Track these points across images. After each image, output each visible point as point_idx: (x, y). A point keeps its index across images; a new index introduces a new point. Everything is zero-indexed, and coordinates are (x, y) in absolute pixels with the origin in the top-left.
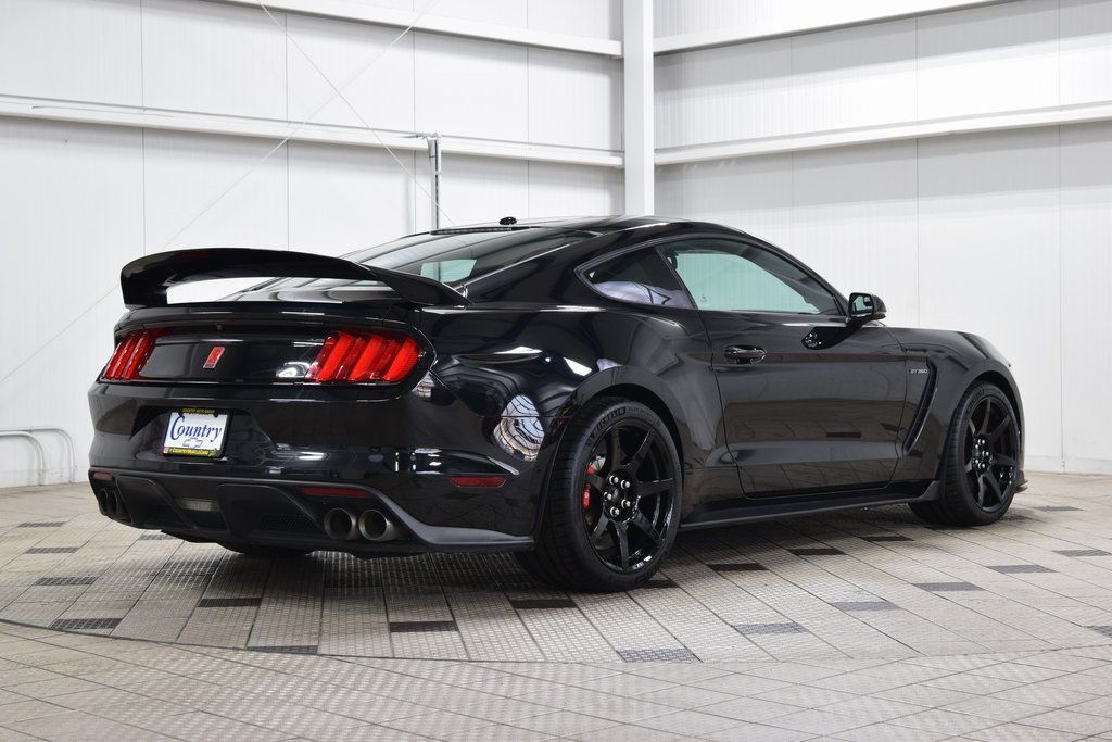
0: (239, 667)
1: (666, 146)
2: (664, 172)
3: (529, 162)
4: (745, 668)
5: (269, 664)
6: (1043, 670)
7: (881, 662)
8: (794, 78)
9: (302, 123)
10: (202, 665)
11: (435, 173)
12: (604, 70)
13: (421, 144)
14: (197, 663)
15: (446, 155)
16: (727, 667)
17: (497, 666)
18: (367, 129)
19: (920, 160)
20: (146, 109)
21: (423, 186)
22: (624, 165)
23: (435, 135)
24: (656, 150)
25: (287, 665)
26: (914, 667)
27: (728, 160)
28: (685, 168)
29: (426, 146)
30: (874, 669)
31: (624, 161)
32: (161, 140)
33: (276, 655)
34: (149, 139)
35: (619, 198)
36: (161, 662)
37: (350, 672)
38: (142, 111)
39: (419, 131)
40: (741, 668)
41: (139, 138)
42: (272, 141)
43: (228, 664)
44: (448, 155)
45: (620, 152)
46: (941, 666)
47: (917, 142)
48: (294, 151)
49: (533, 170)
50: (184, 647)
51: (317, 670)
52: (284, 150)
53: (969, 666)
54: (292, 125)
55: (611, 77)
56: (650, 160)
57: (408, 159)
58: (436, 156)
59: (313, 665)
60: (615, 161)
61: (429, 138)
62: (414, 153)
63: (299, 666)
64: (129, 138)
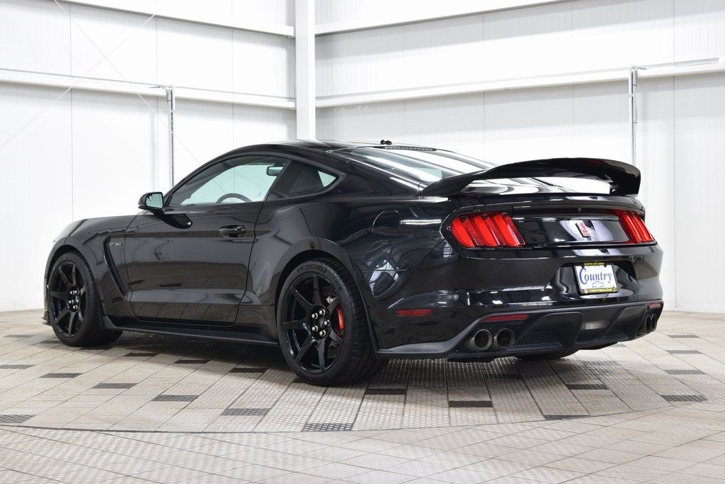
0: (37, 440)
1: (323, 95)
2: (322, 112)
3: (233, 105)
5: (56, 438)
6: (561, 432)
7: (460, 429)
8: (406, 52)
9: (81, 77)
10: (11, 439)
11: (171, 111)
12: (282, 45)
13: (162, 92)
14: (8, 437)
15: (178, 100)
16: (362, 434)
17: (211, 436)
18: (126, 82)
19: (486, 106)
21: (163, 119)
22: (296, 107)
23: (171, 87)
24: (317, 98)
25: (69, 438)
27: (363, 105)
28: (335, 109)
29: (164, 94)
31: (296, 105)
33: (62, 432)
35: (293, 129)
37: (112, 441)
39: (160, 84)
42: (61, 89)
43: (29, 438)
44: (179, 100)
45: (293, 99)
46: (497, 430)
47: (485, 94)
48: (75, 96)
49: (236, 110)
51: (90, 441)
52: (69, 96)
53: (515, 431)
54: (74, 78)
55: (287, 50)
56: (312, 104)
57: (153, 102)
58: (172, 100)
59: (86, 438)
60: (290, 105)
61: (167, 89)
62: (157, 98)
63: (78, 438)
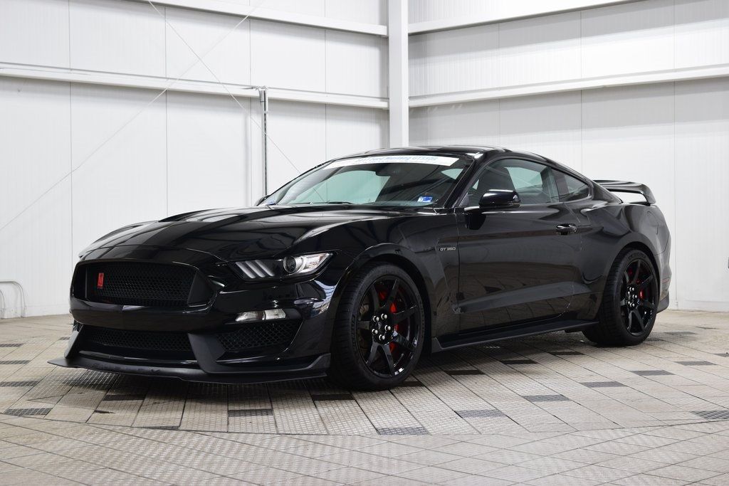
0: (133, 439)
1: (417, 95)
2: (415, 112)
3: (326, 105)
4: (468, 439)
5: (154, 437)
6: (663, 439)
7: (557, 434)
8: (501, 50)
9: (175, 79)
10: (109, 437)
11: (264, 112)
12: (376, 45)
13: (255, 93)
14: (106, 436)
16: (456, 438)
17: (305, 437)
18: (220, 83)
19: (583, 104)
20: (71, 69)
21: (256, 120)
22: (389, 107)
23: (264, 87)
24: (410, 98)
25: (166, 437)
26: (578, 438)
27: (457, 104)
28: (429, 109)
29: (258, 95)
30: (553, 439)
31: (389, 105)
32: (82, 90)
33: (158, 431)
34: (74, 90)
35: (385, 129)
36: (82, 435)
37: (207, 442)
38: (69, 71)
39: (253, 85)
40: (466, 438)
41: (67, 89)
42: (156, 91)
43: (126, 437)
44: (272, 101)
45: (386, 99)
46: (596, 436)
47: (581, 93)
48: (170, 98)
49: (329, 111)
50: (97, 426)
51: (186, 440)
52: (164, 97)
53: (615, 437)
54: (169, 80)
55: (380, 50)
56: (406, 104)
57: (247, 103)
58: (265, 101)
59: (182, 438)
60: (383, 105)
61: (260, 89)
62: (251, 99)
63: (174, 438)
64: (62, 89)
